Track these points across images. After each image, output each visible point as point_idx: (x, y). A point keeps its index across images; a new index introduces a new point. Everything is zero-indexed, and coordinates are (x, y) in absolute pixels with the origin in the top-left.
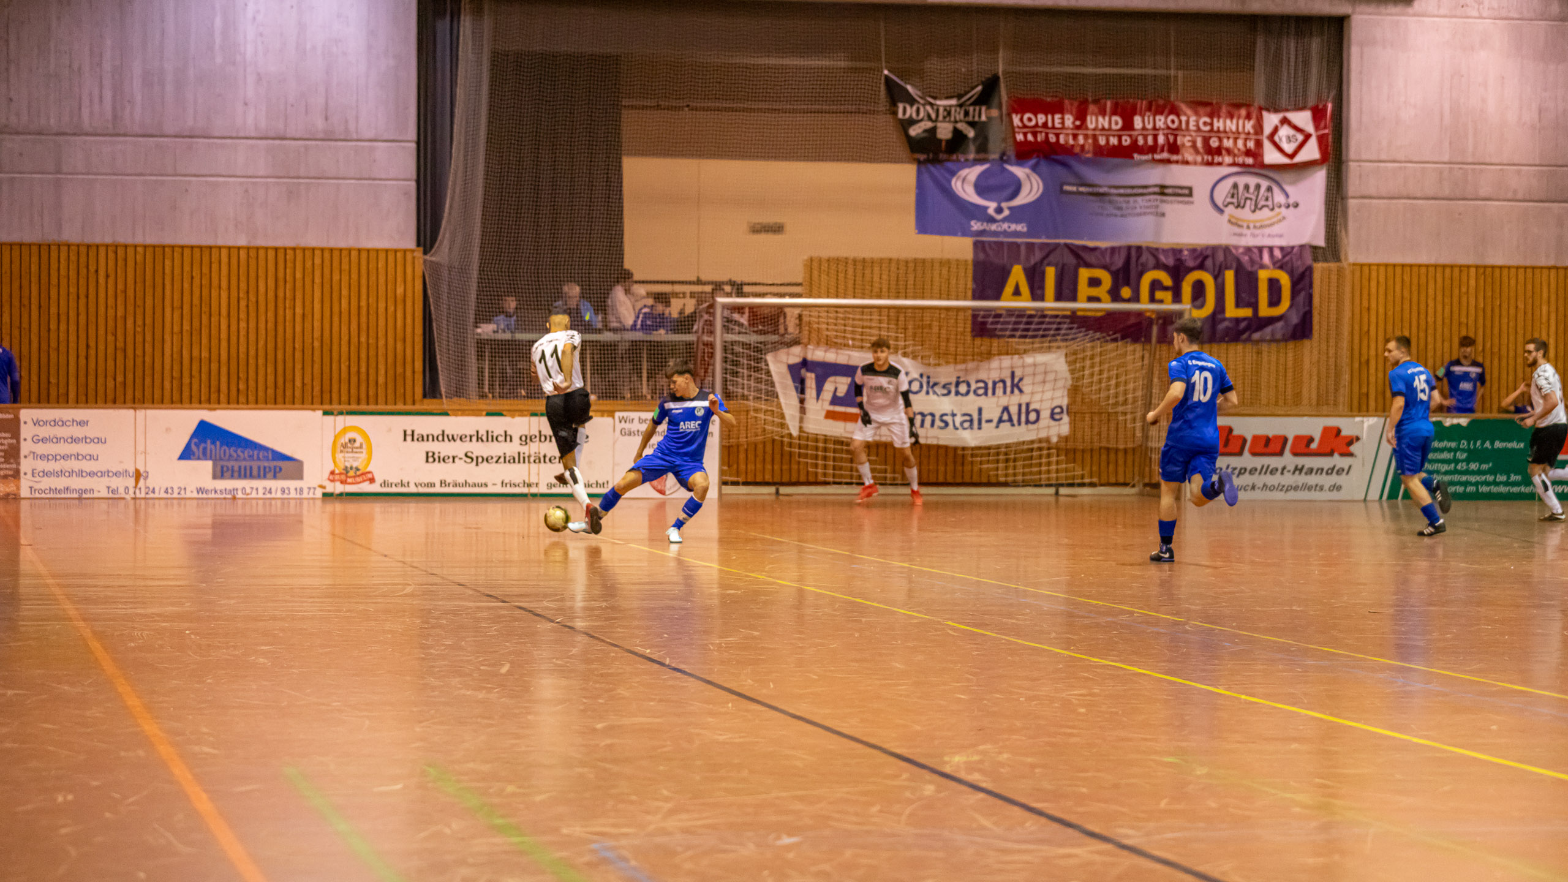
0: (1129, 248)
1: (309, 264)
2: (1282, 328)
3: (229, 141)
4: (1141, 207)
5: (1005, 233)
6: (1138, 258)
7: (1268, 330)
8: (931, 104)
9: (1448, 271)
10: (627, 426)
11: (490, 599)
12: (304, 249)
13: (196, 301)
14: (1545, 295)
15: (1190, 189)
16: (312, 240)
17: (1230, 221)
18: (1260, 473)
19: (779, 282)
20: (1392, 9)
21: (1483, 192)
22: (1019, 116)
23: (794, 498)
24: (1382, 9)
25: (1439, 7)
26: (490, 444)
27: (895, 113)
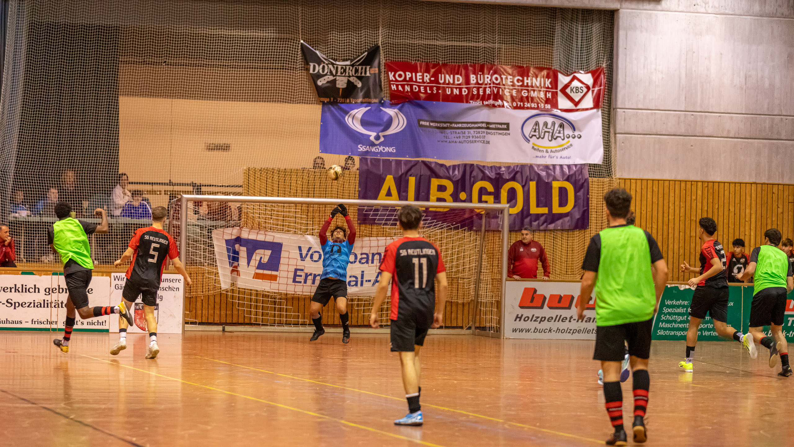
0: (465, 165)
2: (568, 221)
4: (473, 137)
5: (381, 154)
6: (471, 173)
7: (559, 222)
8: (333, 64)
9: (683, 185)
10: (120, 282)
11: (23, 401)
14: (748, 202)
15: (508, 124)
17: (533, 147)
18: (555, 321)
19: (227, 185)
20: (647, 6)
21: (707, 132)
22: (393, 73)
23: (235, 334)
24: (641, 6)
25: (679, 5)
26: (24, 293)
27: (308, 70)
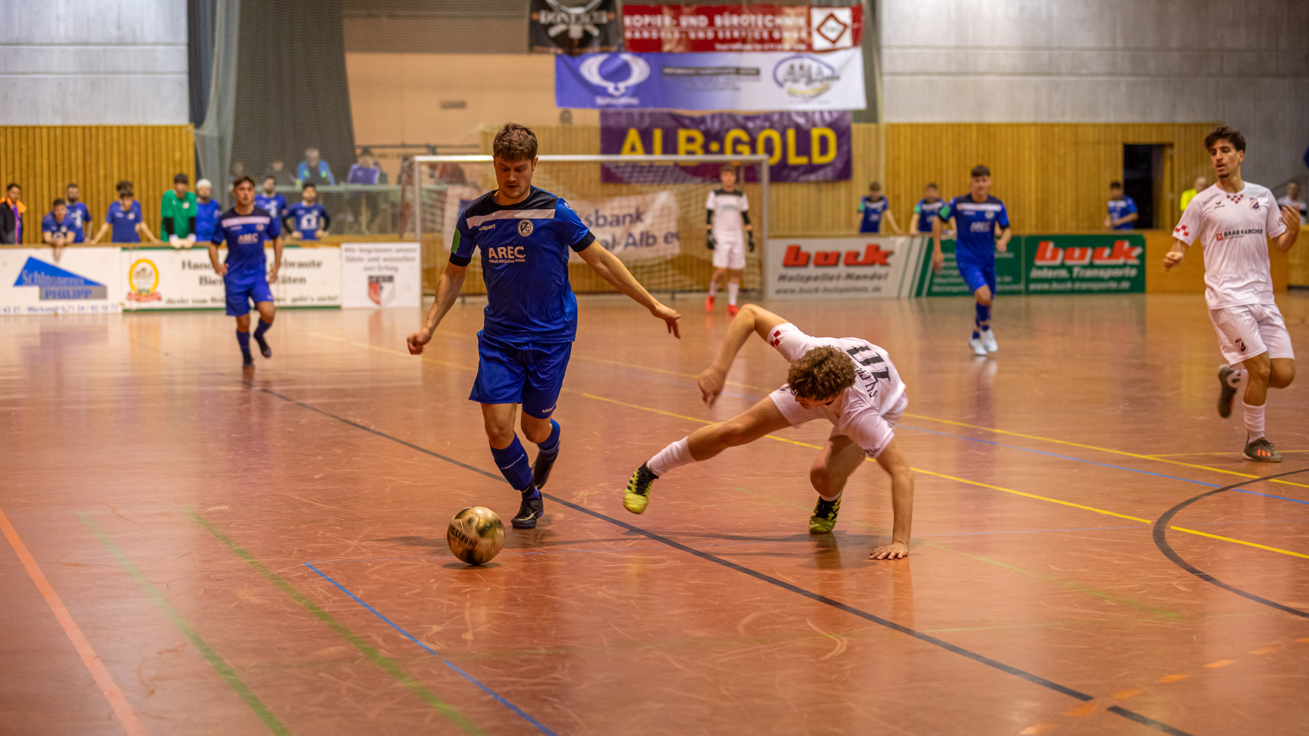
0: (715, 115)
1: (108, 138)
2: (831, 172)
3: (45, 48)
4: (722, 84)
5: (623, 106)
7: (821, 173)
8: (565, 12)
9: (956, 128)
10: (350, 254)
12: (105, 128)
13: (24, 167)
14: (1027, 144)
15: (758, 70)
16: (111, 119)
17: (788, 93)
18: (822, 280)
19: (463, 145)
21: (980, 69)
22: (630, 18)
